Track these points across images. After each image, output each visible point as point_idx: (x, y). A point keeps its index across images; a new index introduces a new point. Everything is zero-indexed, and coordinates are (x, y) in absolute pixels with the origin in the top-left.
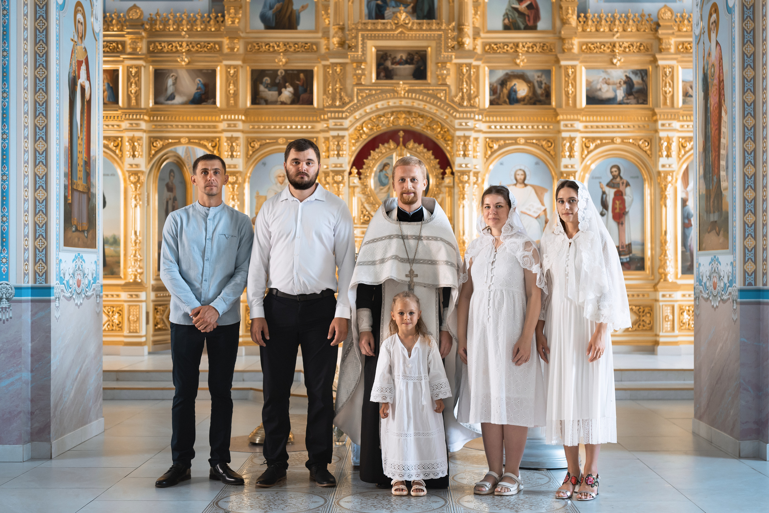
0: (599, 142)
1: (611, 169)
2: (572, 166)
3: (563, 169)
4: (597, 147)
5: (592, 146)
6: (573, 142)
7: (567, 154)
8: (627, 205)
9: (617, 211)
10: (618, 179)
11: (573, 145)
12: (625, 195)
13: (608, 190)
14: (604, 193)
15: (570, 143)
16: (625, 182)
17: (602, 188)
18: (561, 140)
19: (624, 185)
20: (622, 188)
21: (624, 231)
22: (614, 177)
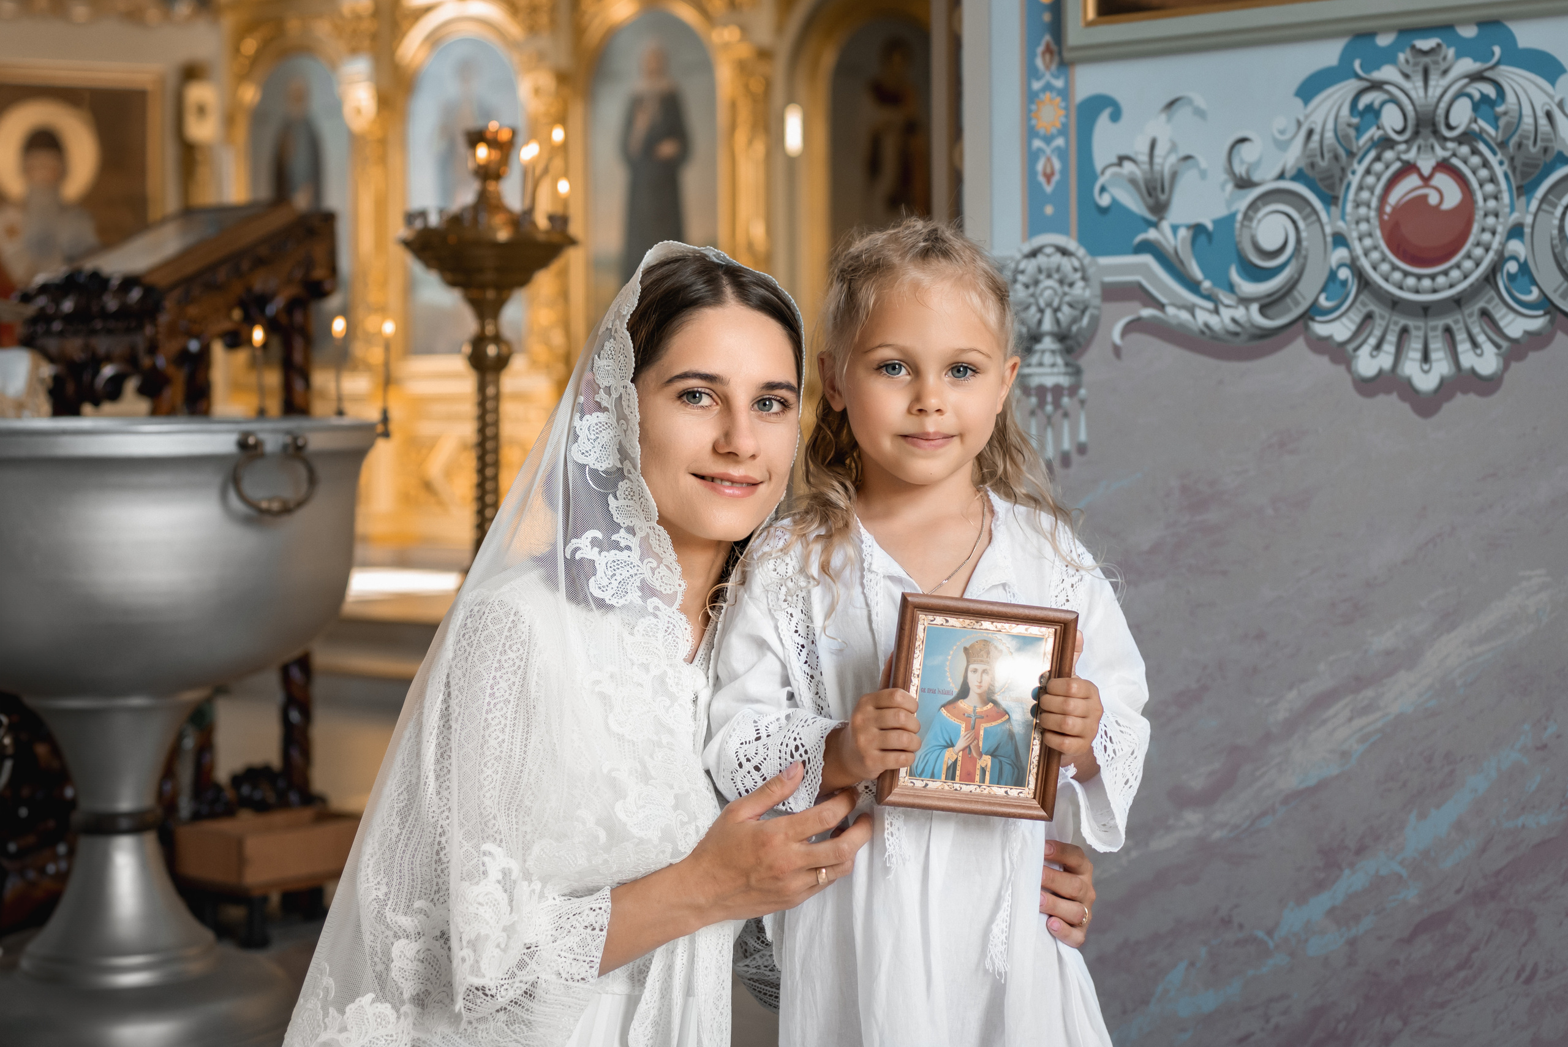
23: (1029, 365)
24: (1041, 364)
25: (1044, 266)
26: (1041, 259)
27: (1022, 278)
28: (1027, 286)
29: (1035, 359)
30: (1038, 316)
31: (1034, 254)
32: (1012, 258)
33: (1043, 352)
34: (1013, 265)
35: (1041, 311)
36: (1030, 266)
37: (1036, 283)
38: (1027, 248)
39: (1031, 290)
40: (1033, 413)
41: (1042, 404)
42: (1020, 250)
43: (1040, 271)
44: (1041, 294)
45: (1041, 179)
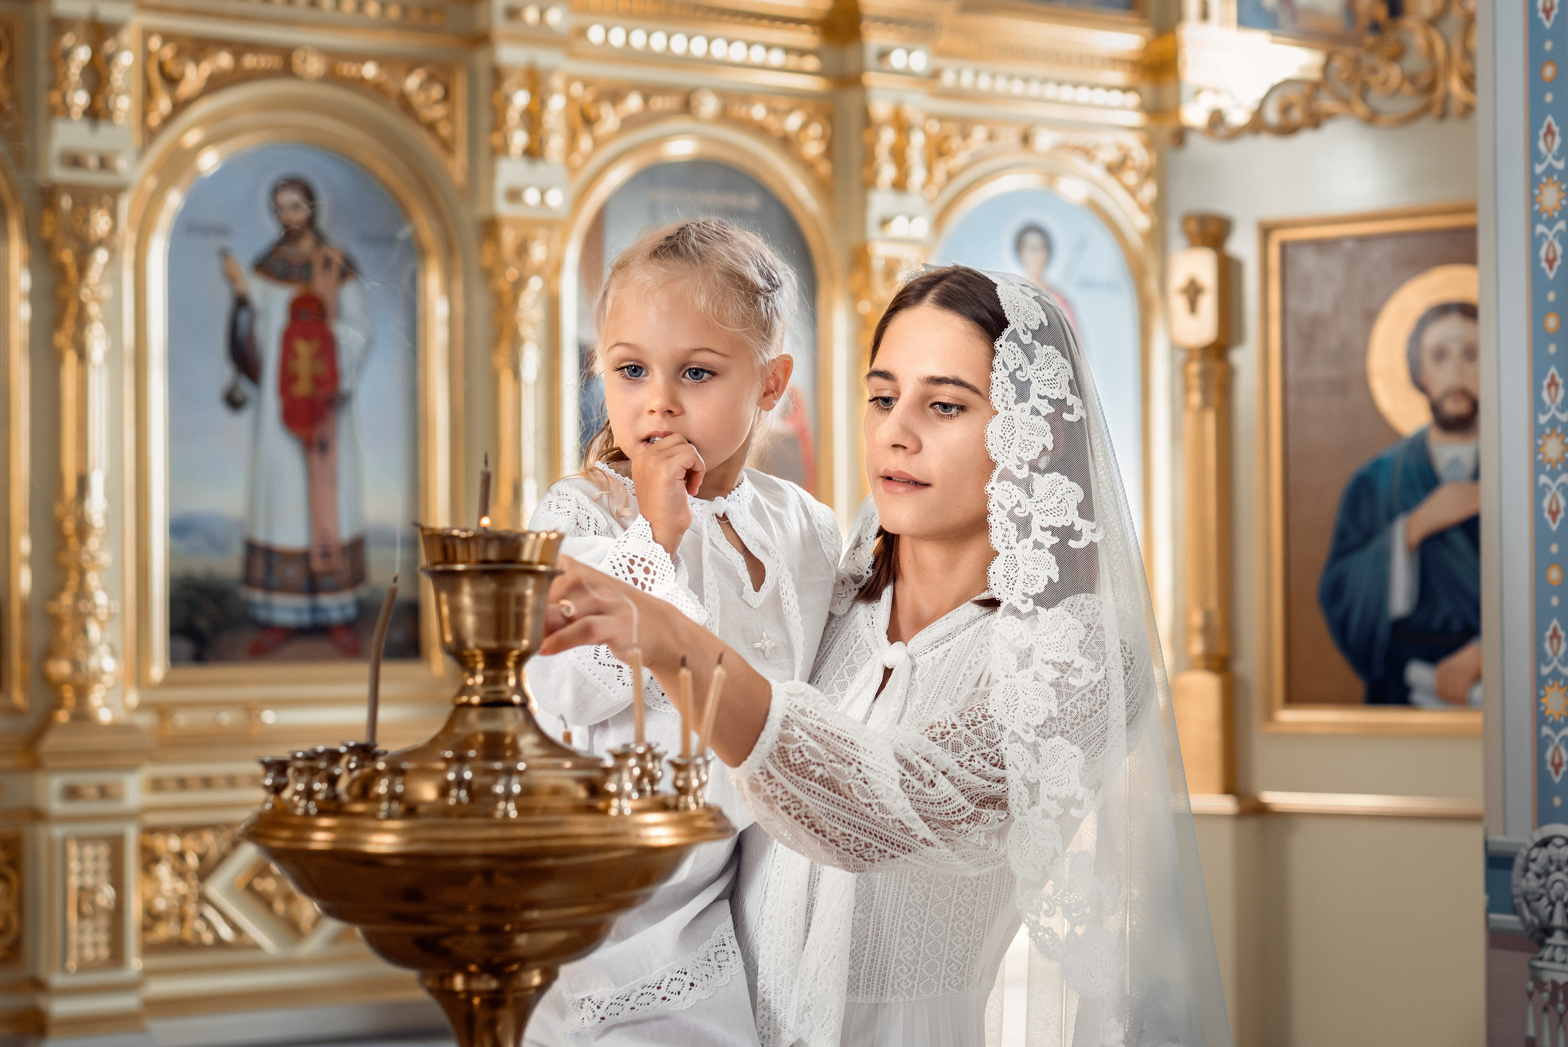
0: (225, 60)
1: (275, 192)
2: (104, 163)
3: (58, 174)
4: (216, 84)
5: (194, 76)
6: (109, 46)
7: (80, 99)
8: (346, 359)
9: (303, 388)
10: (306, 245)
11: (110, 59)
12: (339, 315)
13: (258, 289)
14: (241, 302)
15: (96, 49)
16: (337, 259)
17: (231, 278)
18: (43, 31)
19: (334, 273)
20: (322, 284)
21: (332, 480)
22: (290, 235)
23: (1541, 959)
24: (1552, 960)
25: (1554, 858)
26: (1551, 850)
27: (1534, 867)
28: (1538, 876)
29: (1547, 953)
30: (1549, 908)
31: (1544, 843)
32: (1522, 845)
33: (1555, 947)
34: (1524, 852)
35: (1552, 904)
36: (1542, 855)
37: (1548, 874)
38: (1538, 836)
39: (1542, 881)
40: (1545, 1009)
41: (1554, 1000)
42: (1531, 838)
43: (1551, 861)
44: (1552, 887)
45: (1550, 768)
